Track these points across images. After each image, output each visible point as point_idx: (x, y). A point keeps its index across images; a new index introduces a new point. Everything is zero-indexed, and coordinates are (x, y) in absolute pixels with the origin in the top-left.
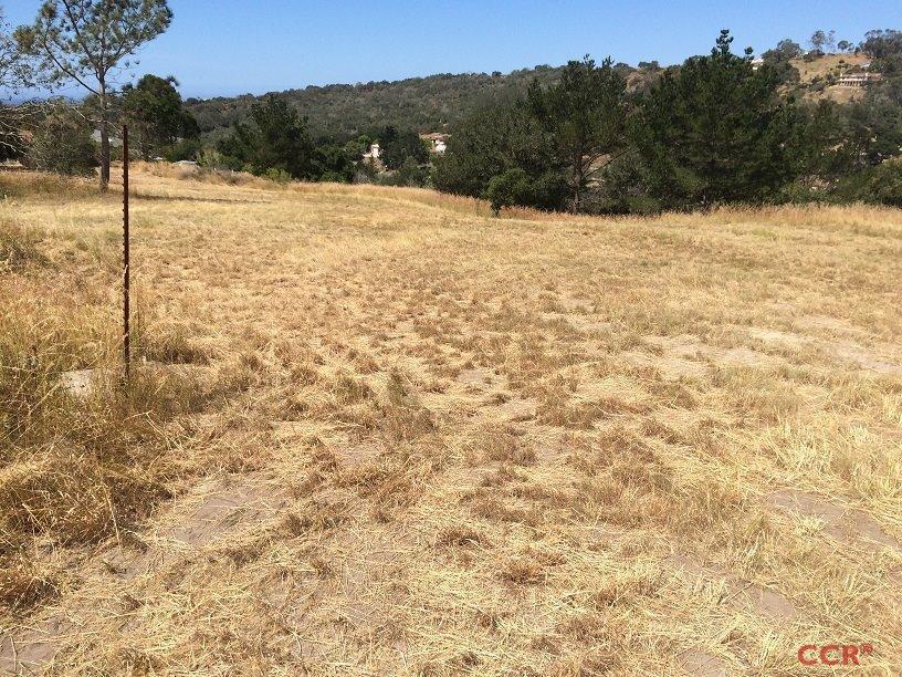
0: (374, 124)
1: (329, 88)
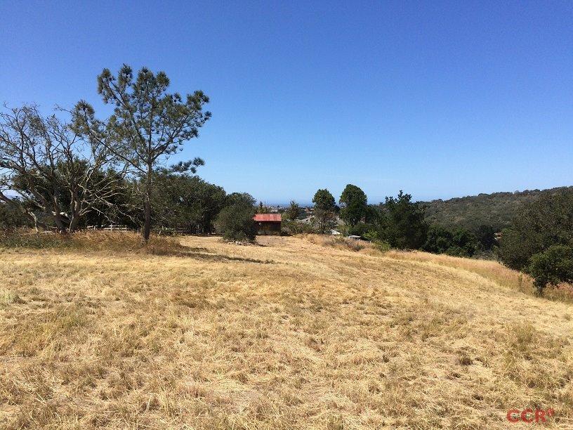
1: (494, 195)
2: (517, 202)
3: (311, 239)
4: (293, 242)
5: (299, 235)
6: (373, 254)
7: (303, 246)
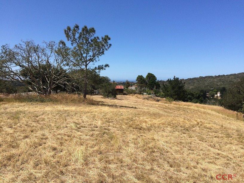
0: (219, 86)
1: (206, 77)
2: (216, 80)
3: (137, 96)
4: (130, 97)
5: (131, 95)
6: (166, 103)
7: (135, 99)
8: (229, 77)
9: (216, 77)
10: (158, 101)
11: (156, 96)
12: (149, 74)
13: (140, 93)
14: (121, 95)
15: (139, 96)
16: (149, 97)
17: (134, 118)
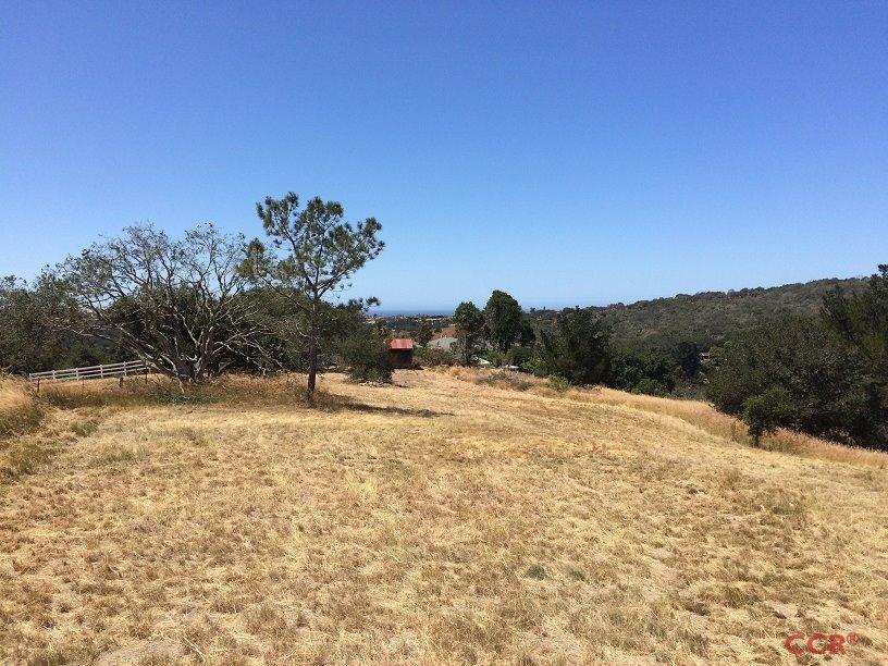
1: (699, 297)
2: (732, 307)
3: (456, 373)
4: (434, 378)
5: (438, 368)
6: (547, 395)
7: (452, 384)
8: (776, 297)
9: (734, 295)
10: (524, 387)
11: (521, 370)
12: (497, 294)
13: (469, 362)
14: (405, 371)
15: (464, 371)
16: (496, 377)
17: (448, 440)
